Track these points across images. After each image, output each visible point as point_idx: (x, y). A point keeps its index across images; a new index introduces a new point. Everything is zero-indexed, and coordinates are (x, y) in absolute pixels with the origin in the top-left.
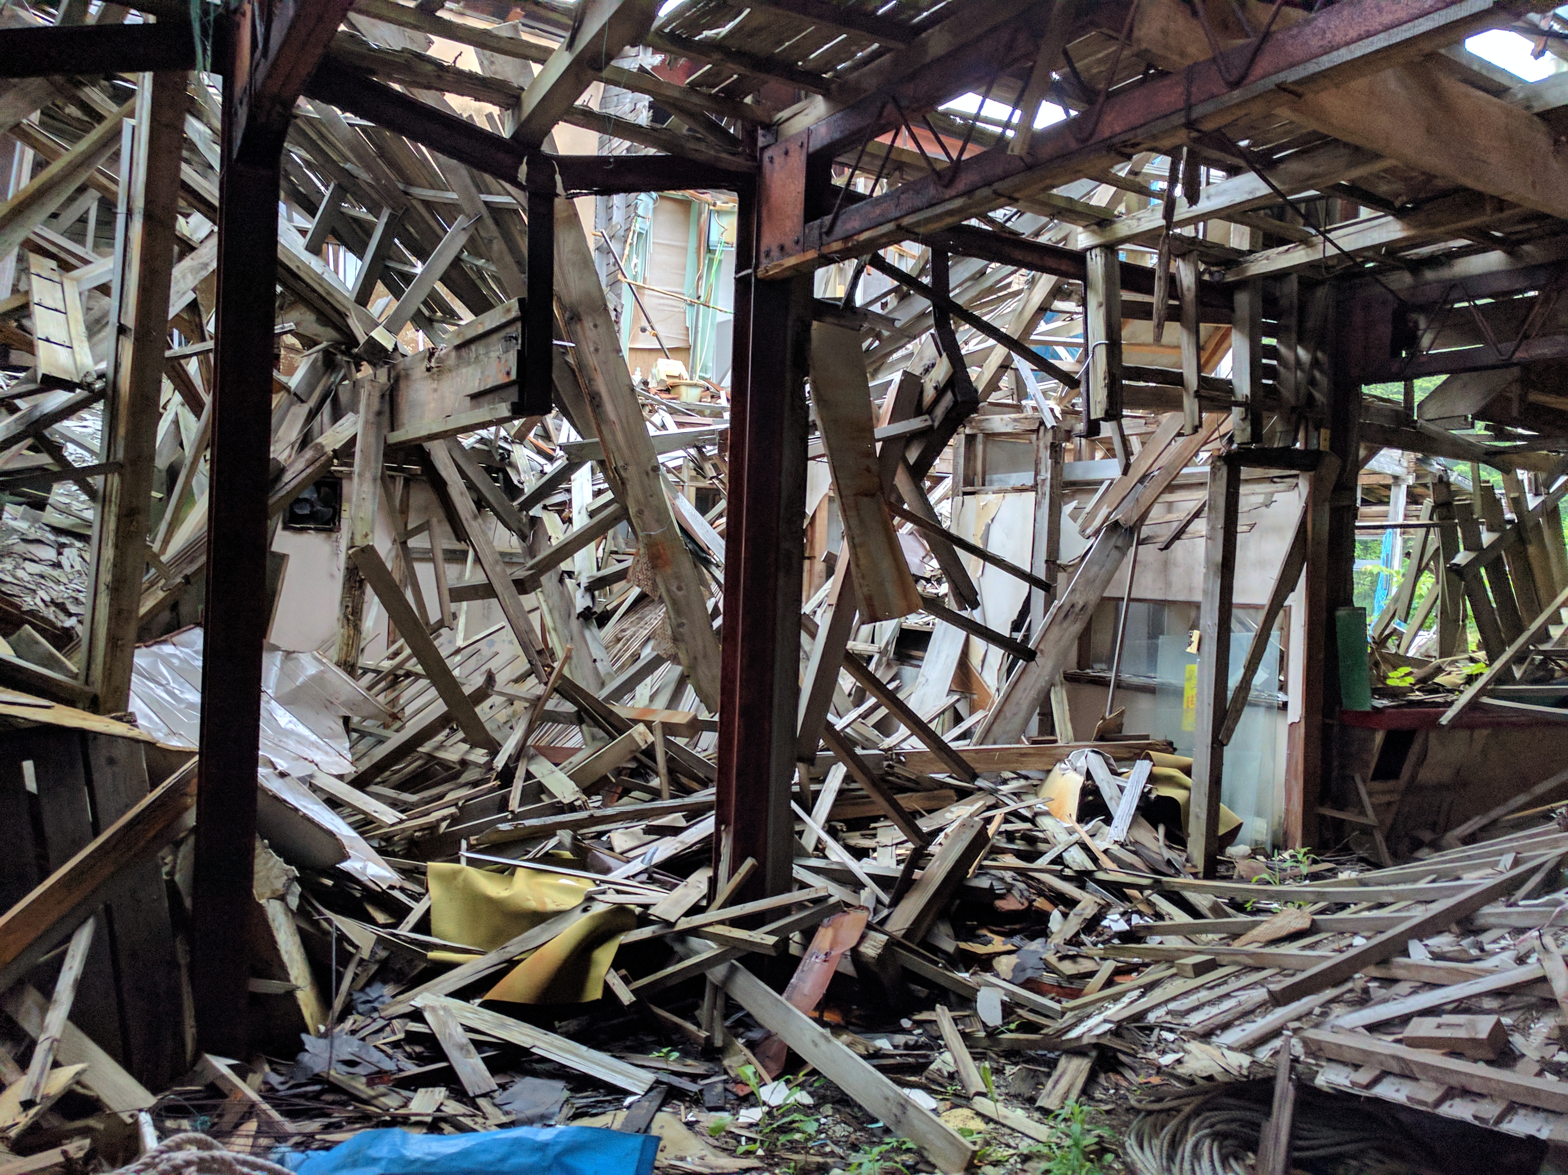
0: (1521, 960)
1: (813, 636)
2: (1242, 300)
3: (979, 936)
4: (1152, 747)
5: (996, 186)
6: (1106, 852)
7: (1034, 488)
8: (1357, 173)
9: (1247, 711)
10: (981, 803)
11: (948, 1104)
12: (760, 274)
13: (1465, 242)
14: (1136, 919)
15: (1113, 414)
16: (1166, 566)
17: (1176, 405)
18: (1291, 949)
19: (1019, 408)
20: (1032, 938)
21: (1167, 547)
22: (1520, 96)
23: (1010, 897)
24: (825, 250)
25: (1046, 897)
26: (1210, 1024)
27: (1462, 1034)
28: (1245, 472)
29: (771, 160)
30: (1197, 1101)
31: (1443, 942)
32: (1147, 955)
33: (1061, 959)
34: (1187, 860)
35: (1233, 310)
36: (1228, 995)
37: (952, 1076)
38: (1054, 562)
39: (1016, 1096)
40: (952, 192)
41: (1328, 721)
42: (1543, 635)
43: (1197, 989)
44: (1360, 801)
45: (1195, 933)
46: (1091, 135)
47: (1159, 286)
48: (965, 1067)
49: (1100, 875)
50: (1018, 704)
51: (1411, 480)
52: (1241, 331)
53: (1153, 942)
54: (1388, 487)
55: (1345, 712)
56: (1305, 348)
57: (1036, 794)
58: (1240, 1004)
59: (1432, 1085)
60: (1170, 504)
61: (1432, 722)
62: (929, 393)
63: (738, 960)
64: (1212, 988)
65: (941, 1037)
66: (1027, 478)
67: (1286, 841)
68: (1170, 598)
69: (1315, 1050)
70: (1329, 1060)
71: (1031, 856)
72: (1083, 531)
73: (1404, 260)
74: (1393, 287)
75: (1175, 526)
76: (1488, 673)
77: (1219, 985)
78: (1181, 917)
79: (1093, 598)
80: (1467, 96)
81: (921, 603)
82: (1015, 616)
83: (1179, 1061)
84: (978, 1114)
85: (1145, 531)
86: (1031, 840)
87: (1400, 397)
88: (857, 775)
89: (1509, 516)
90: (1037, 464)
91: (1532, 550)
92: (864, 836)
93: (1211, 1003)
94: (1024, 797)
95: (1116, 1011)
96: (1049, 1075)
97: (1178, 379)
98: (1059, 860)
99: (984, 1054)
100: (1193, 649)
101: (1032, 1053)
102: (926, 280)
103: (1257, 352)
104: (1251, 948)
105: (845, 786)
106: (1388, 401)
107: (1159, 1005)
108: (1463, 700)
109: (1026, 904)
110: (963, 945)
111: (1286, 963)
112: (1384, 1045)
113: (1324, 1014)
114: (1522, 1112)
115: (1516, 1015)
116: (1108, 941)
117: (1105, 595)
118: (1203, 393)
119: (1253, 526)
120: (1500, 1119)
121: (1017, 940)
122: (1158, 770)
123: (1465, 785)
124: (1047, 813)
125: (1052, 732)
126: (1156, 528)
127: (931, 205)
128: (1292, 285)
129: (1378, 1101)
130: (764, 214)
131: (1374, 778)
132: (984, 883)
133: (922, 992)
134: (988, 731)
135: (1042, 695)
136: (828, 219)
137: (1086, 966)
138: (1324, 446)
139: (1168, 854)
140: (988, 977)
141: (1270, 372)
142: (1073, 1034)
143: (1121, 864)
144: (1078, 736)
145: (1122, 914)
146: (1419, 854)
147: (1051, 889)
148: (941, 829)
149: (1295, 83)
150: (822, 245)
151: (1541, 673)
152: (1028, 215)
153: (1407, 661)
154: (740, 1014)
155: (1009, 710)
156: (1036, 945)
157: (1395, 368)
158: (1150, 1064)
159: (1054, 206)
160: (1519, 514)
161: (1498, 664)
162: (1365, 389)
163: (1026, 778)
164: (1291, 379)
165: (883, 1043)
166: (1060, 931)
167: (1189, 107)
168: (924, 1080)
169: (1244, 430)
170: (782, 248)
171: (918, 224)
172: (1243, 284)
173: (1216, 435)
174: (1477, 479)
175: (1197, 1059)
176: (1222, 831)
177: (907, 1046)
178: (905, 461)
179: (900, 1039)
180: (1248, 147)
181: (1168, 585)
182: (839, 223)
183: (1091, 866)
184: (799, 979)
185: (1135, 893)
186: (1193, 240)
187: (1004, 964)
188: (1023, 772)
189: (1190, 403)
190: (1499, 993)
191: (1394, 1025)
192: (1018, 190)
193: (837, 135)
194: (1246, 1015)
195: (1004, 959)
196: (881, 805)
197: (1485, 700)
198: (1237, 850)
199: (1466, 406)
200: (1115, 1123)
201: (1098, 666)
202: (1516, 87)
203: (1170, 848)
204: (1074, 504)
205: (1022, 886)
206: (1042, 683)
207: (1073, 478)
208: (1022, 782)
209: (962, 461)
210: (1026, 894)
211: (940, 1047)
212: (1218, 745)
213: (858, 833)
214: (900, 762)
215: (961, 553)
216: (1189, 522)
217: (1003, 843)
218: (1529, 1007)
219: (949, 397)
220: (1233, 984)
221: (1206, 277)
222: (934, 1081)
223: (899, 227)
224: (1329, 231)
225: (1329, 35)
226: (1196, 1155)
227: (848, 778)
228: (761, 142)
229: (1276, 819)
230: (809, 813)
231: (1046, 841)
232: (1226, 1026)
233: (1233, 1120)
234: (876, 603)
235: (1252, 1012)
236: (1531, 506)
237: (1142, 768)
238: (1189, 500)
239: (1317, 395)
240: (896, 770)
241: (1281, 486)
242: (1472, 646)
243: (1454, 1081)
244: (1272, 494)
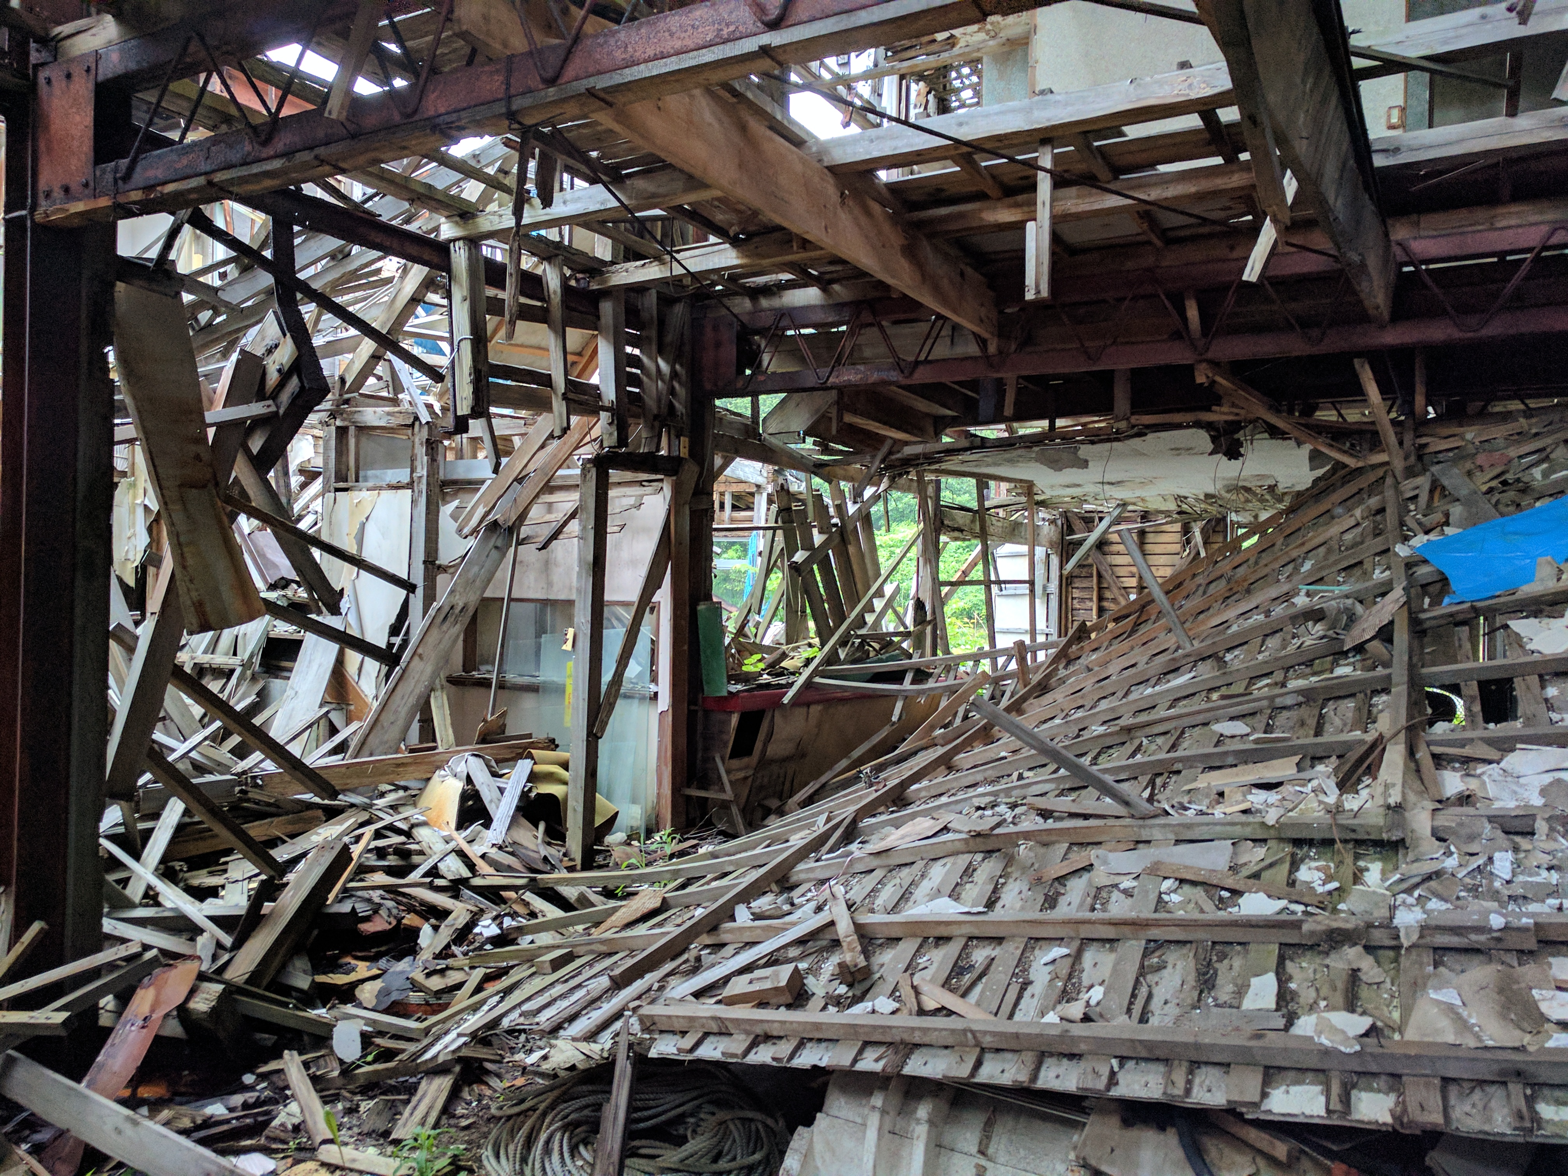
0: (819, 909)
1: (130, 649)
2: (607, 308)
3: (341, 966)
4: (534, 745)
5: (317, 151)
6: (483, 856)
7: (410, 485)
8: (693, 197)
9: (620, 704)
10: (352, 820)
11: (290, 1161)
12: (39, 217)
13: (791, 277)
14: (507, 922)
15: (479, 410)
16: (547, 566)
17: (543, 406)
18: (641, 930)
19: (395, 402)
20: (399, 958)
21: (544, 547)
22: (814, 149)
23: (377, 919)
24: (122, 199)
25: (417, 913)
26: (557, 1020)
27: (767, 985)
28: (615, 475)
29: (49, 81)
30: (551, 1097)
31: (763, 903)
32: (512, 959)
33: (429, 975)
34: (565, 855)
35: (598, 317)
36: (579, 986)
37: (297, 1129)
38: (433, 563)
39: (369, 1134)
40: (270, 151)
41: (693, 708)
42: (861, 622)
43: (552, 984)
44: (719, 777)
45: (566, 926)
46: (415, 112)
47: (510, 282)
48: (312, 1114)
49: (477, 882)
50: (396, 711)
51: (770, 489)
52: (607, 339)
53: (524, 942)
54: (752, 494)
55: (704, 699)
56: (667, 361)
57: (415, 805)
58: (588, 993)
59: (742, 1037)
60: (550, 504)
61: (777, 703)
62: (273, 377)
63: (16, 1049)
64: (566, 981)
65: (287, 1087)
66: (402, 475)
67: (657, 823)
68: (551, 597)
69: (650, 1025)
70: (662, 1032)
71: (401, 872)
72: (460, 531)
73: (743, 286)
74: (736, 310)
75: (554, 526)
76: (820, 656)
77: (573, 977)
78: (552, 912)
79: (473, 598)
80: (771, 140)
81: (264, 608)
82: (393, 620)
83: (545, 1058)
84: (323, 1164)
85: (524, 531)
86: (403, 853)
87: (748, 413)
88: (195, 807)
89: (835, 520)
90: (413, 461)
91: (851, 549)
92: (212, 874)
93: (563, 996)
94: (401, 809)
95: (473, 1022)
96: (408, 1102)
97: (546, 380)
98: (434, 872)
99: (338, 1094)
100: (568, 647)
101: (392, 1082)
102: (268, 254)
103: (622, 361)
104: (608, 935)
105: (187, 820)
106: (740, 415)
107: (514, 1008)
108: (801, 680)
109: (394, 923)
110: (321, 978)
111: (632, 944)
112: (708, 1008)
113: (661, 988)
114: (809, 1045)
115: (810, 959)
116: (480, 948)
117: (486, 595)
118: (571, 395)
119: (623, 527)
120: (792, 1057)
121: (383, 963)
122: (539, 768)
123: (803, 756)
124: (424, 824)
125: (434, 740)
126: (537, 529)
127: (245, 164)
128: (651, 300)
129: (699, 1061)
130: (42, 146)
131: (732, 757)
132: (345, 907)
133: (268, 1039)
134: (363, 743)
135: (422, 701)
136: (124, 163)
137: (454, 977)
138: (684, 453)
139: (544, 851)
140: (349, 1009)
141: (634, 380)
142: (428, 1056)
143: (498, 867)
144: (460, 741)
145: (494, 919)
146: (766, 822)
147: (423, 903)
148: (304, 855)
149: (604, 90)
150: (117, 192)
151: (858, 654)
152: (389, 198)
153: (761, 649)
154: (25, 1114)
155: (386, 719)
156: (404, 965)
157: (740, 384)
158: (516, 1065)
159: (413, 191)
160: (842, 520)
161: (827, 648)
162: (718, 402)
163: (405, 789)
164: (654, 389)
165: (216, 1109)
166: (429, 946)
167: (509, 98)
168: (263, 1141)
169: (611, 434)
170: (66, 190)
171: (231, 181)
172: (607, 293)
173: (588, 439)
174: (809, 486)
175: (562, 1051)
176: (599, 821)
177: (246, 1106)
178: (247, 451)
179: (237, 1100)
180: (598, 158)
181: (550, 584)
182: (138, 169)
183: (466, 873)
184: (108, 1056)
185: (512, 894)
186: (558, 245)
187: (367, 993)
188: (402, 783)
189: (559, 406)
190: (801, 942)
191: (719, 988)
192: (344, 160)
193: (132, 66)
194: (593, 1002)
195: (368, 986)
196: (226, 837)
197: (818, 680)
198: (615, 838)
199: (799, 421)
200: (474, 1136)
201: (484, 668)
202: (811, 142)
203: (549, 844)
204: (456, 503)
205: (390, 904)
206: (420, 689)
207: (455, 477)
208: (401, 793)
209: (333, 455)
210: (395, 911)
211: (287, 1097)
212: (593, 737)
213: (205, 871)
214: (256, 786)
215: (316, 553)
216: (566, 523)
217: (372, 860)
218: (821, 950)
219: (294, 383)
220: (587, 973)
221: (573, 283)
222: (275, 1140)
223: (210, 183)
224: (678, 252)
225: (630, 49)
226: (547, 1151)
227: (187, 812)
228: (34, 57)
229: (650, 805)
230: (137, 857)
231: (421, 853)
232: (573, 1018)
233: (586, 1107)
234: (208, 608)
235: (599, 998)
236: (851, 512)
237: (524, 767)
238: (567, 501)
239: (677, 404)
240: (250, 795)
241: (648, 490)
242: (812, 634)
243: (759, 1030)
244: (642, 496)
